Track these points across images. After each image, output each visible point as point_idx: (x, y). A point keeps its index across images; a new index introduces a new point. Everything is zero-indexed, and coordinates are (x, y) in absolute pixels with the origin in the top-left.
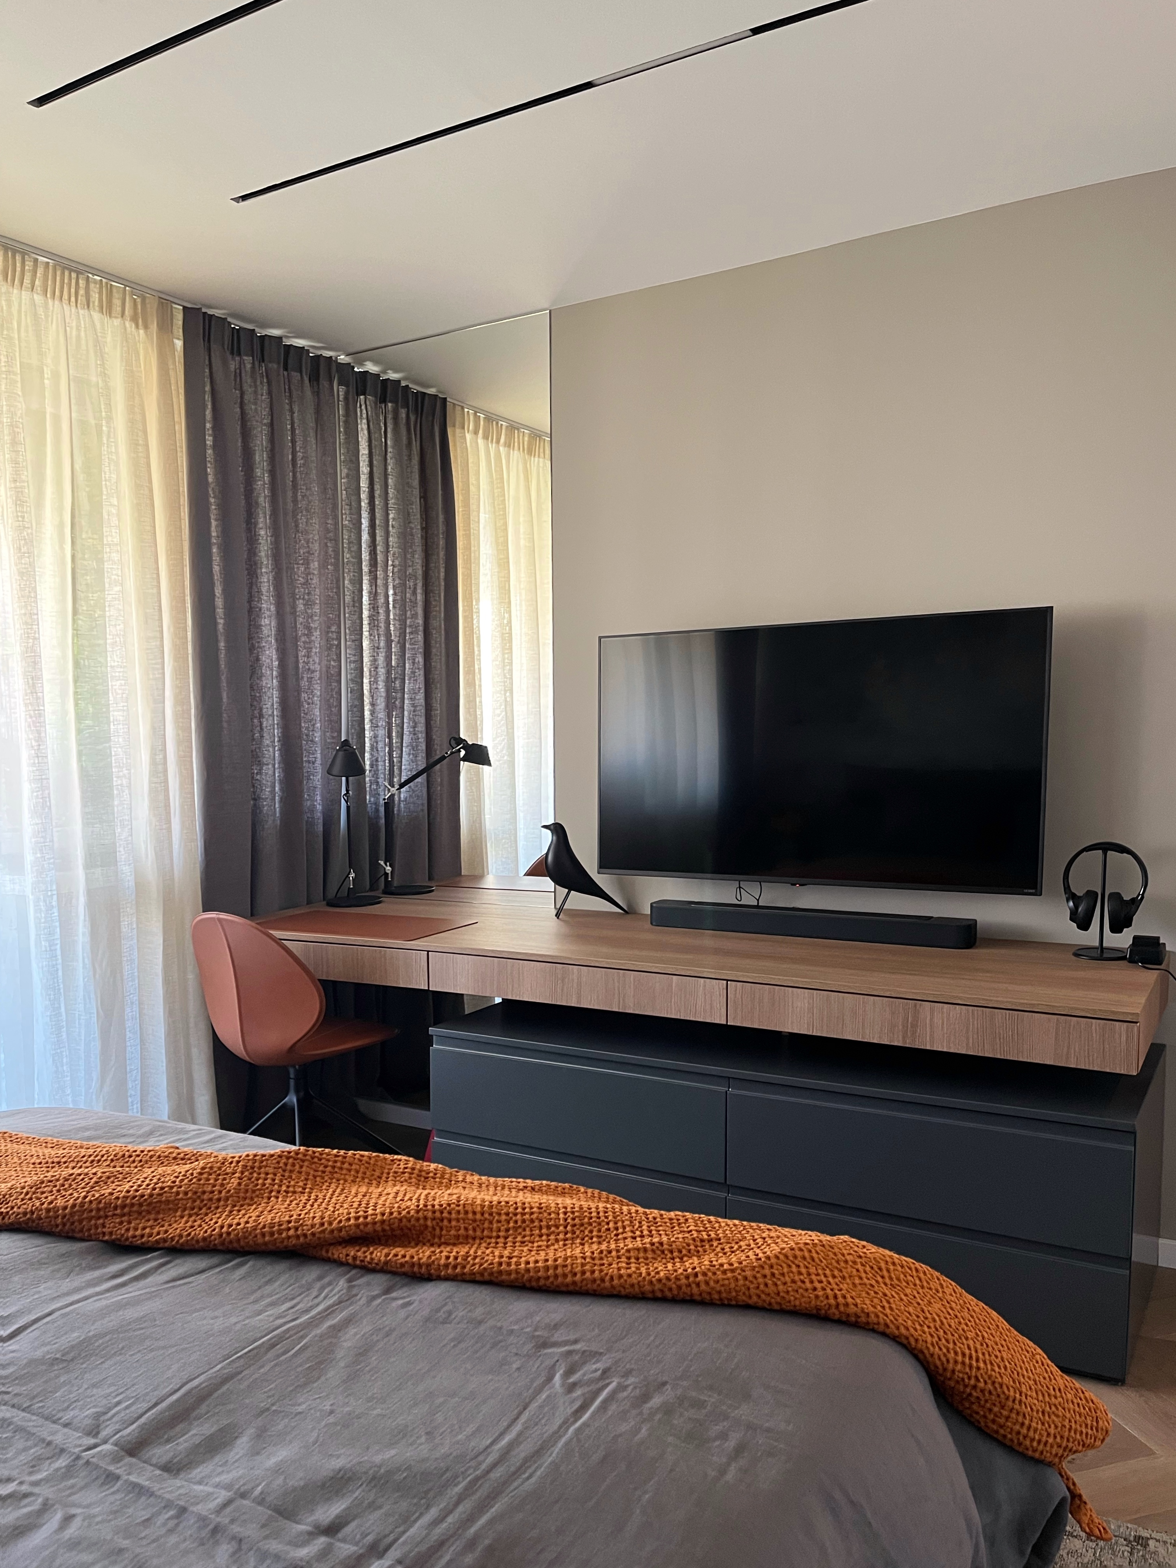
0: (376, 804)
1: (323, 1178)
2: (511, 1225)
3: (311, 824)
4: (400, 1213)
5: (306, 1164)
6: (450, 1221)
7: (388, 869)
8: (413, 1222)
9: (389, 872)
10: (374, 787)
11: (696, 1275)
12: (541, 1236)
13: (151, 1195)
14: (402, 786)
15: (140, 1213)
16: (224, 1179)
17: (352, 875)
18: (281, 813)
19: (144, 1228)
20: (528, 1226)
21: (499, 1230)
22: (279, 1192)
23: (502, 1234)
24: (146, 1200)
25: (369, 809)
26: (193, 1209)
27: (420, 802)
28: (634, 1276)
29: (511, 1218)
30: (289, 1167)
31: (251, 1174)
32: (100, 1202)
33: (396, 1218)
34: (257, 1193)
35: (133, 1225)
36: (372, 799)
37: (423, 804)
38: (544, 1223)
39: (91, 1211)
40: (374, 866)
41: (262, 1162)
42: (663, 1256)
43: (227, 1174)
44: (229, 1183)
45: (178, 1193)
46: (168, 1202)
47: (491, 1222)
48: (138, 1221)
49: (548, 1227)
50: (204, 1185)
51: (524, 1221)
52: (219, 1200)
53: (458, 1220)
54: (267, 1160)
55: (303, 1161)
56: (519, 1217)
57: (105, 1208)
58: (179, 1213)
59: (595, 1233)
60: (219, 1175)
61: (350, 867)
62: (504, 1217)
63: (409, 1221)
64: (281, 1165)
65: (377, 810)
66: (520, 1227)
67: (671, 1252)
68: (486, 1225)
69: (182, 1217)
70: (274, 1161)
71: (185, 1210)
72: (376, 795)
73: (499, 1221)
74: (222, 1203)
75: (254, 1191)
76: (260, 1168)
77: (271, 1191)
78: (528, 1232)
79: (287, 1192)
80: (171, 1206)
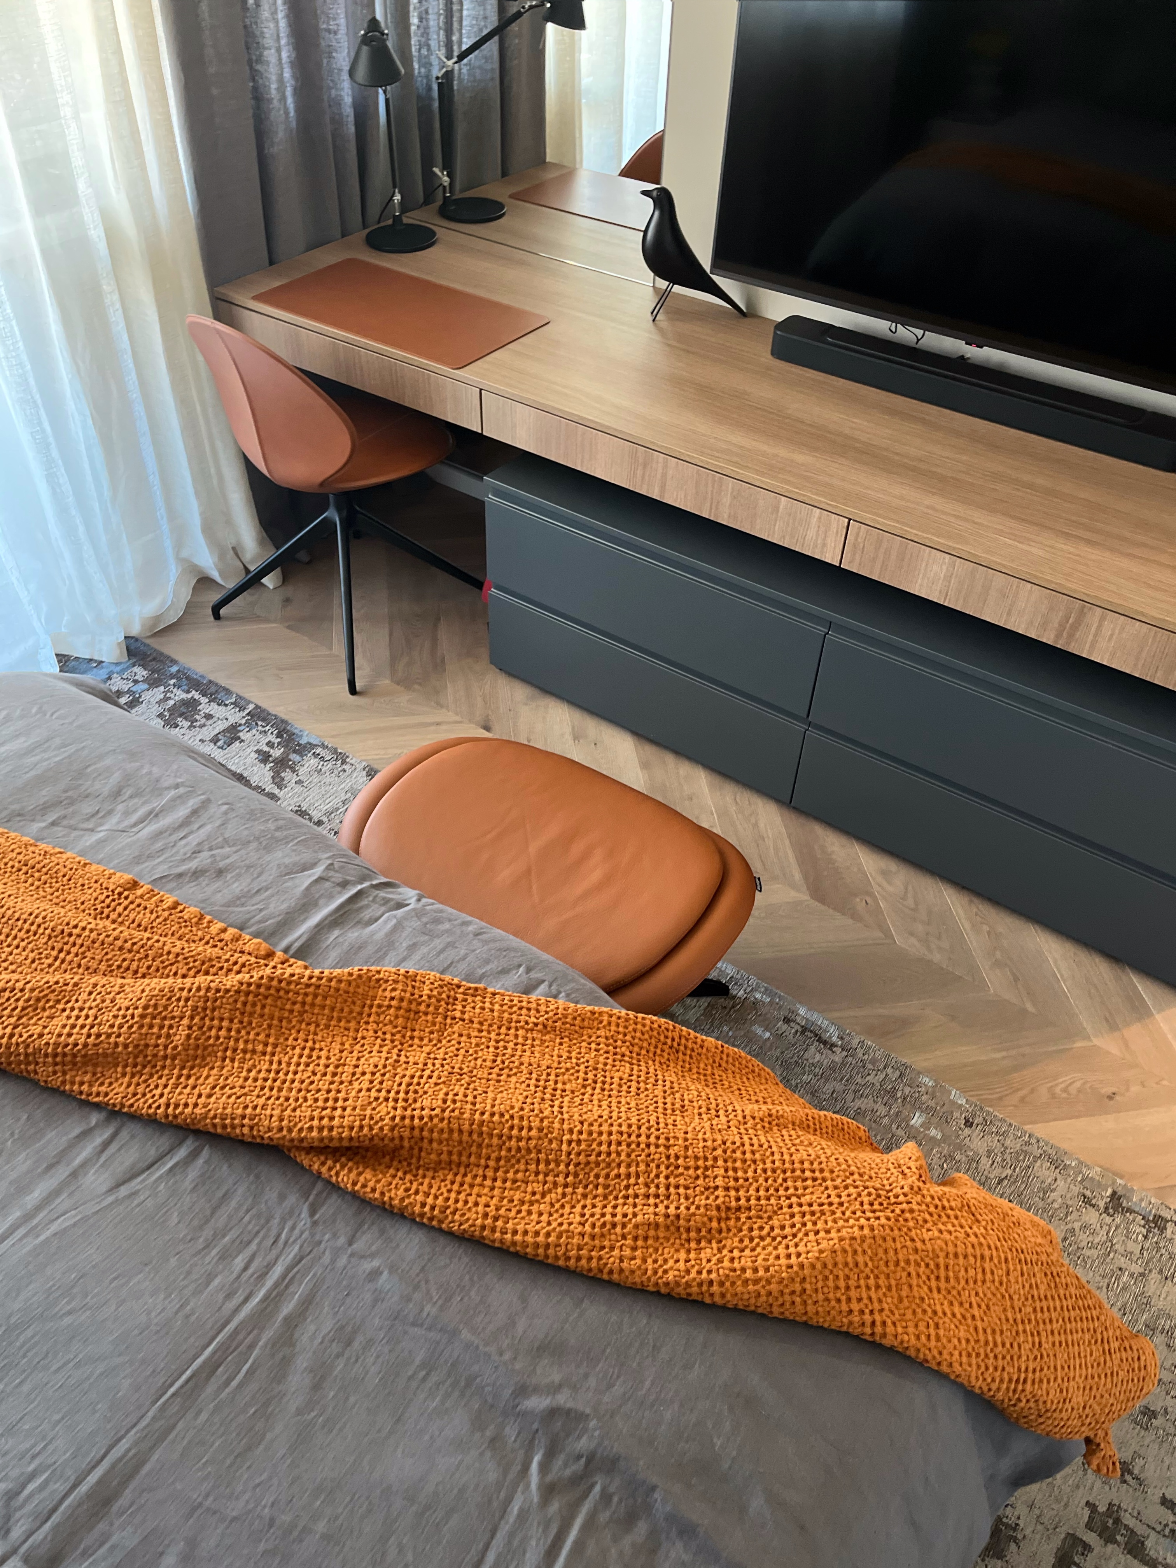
0: (428, 76)
1: (290, 1021)
2: (503, 1153)
3: (337, 121)
4: (371, 1128)
5: (269, 1001)
6: (431, 1141)
7: (446, 180)
8: (386, 1141)
9: (446, 184)
10: (424, 52)
11: (711, 1283)
12: (537, 1173)
13: (86, 1045)
14: (462, 56)
15: (75, 1064)
16: (171, 1027)
17: (397, 197)
18: (296, 111)
19: (82, 1083)
20: (523, 1157)
21: (488, 1158)
22: (235, 1050)
23: (492, 1163)
24: (79, 1051)
25: (418, 84)
26: (135, 1066)
27: (488, 67)
28: (638, 1273)
29: (504, 1143)
30: (248, 1008)
31: (203, 1019)
32: (28, 1046)
33: (365, 1136)
34: (210, 1049)
35: (68, 1077)
36: (423, 70)
37: (492, 69)
38: (542, 1156)
39: (19, 1055)
40: (429, 177)
41: (216, 1000)
42: (676, 1235)
43: (173, 1018)
44: (175, 1035)
45: (116, 1044)
46: (105, 1055)
47: (480, 1146)
48: (74, 1073)
49: (548, 1163)
50: (146, 1034)
51: (519, 1149)
52: (165, 1057)
53: (440, 1142)
54: (222, 997)
55: (266, 997)
56: (513, 1143)
57: (34, 1054)
58: (119, 1069)
59: (601, 1180)
60: (165, 1018)
61: (395, 187)
62: (495, 1141)
63: (383, 1139)
64: (239, 1005)
65: (429, 88)
66: (513, 1156)
67: (688, 1230)
68: (474, 1149)
69: (124, 1075)
70: (231, 1000)
71: (126, 1066)
72: (428, 65)
73: (489, 1146)
74: (168, 1062)
75: (205, 1048)
76: (214, 1010)
77: (226, 1049)
78: (522, 1167)
79: (245, 1051)
80: (110, 1059)
